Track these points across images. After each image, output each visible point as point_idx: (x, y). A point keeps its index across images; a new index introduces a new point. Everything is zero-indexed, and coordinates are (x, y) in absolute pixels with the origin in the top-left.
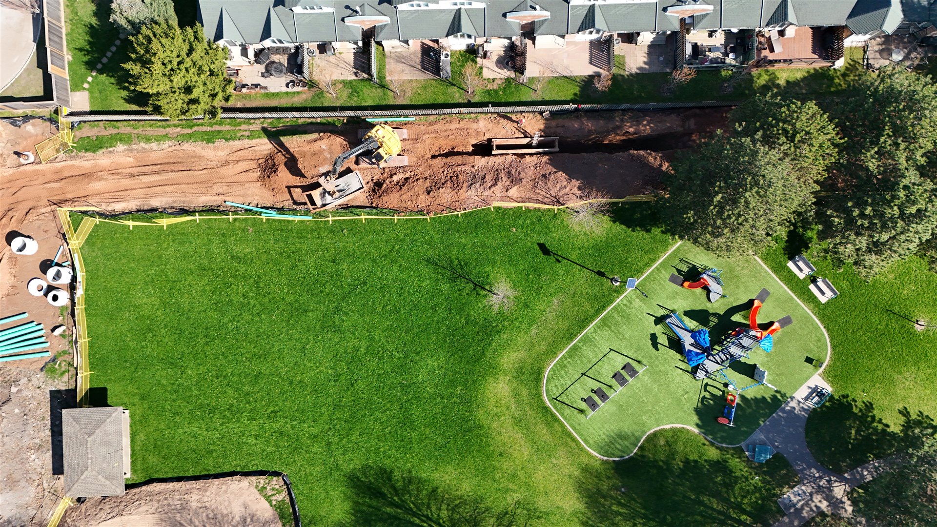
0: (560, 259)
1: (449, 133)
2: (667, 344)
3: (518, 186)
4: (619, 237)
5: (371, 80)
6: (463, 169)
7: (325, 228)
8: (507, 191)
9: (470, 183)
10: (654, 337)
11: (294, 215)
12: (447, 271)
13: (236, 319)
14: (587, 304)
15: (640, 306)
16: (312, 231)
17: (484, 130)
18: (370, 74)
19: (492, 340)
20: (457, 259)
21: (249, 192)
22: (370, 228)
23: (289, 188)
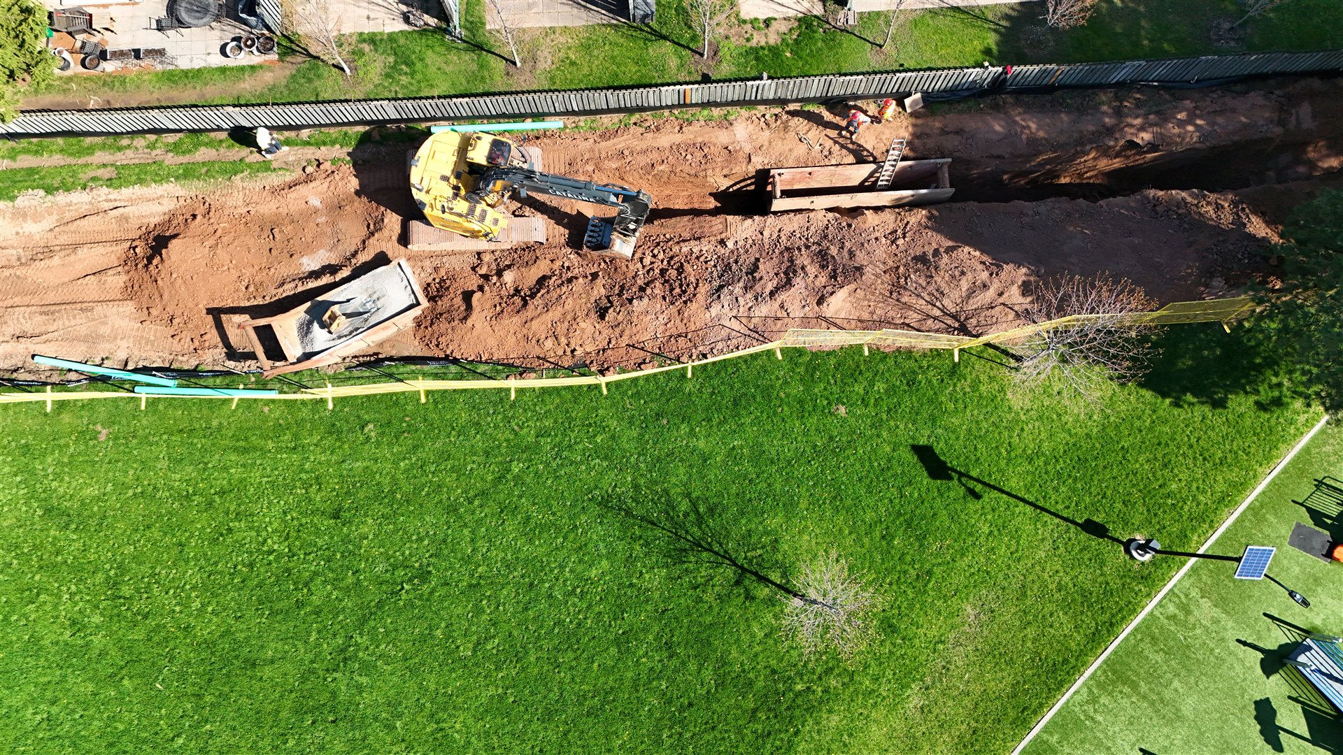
0: (978, 488)
1: (655, 156)
2: (1303, 730)
3: (853, 286)
4: (1137, 424)
5: (446, 31)
6: (696, 250)
7: (312, 421)
8: (820, 302)
9: (716, 284)
10: (1265, 712)
11: (228, 387)
12: (658, 533)
13: (49, 695)
14: (1064, 619)
15: (1216, 621)
16: (279, 429)
17: (748, 148)
18: (444, 16)
19: (796, 733)
20: (688, 495)
21: (103, 330)
22: (442, 419)
23: (216, 313)
